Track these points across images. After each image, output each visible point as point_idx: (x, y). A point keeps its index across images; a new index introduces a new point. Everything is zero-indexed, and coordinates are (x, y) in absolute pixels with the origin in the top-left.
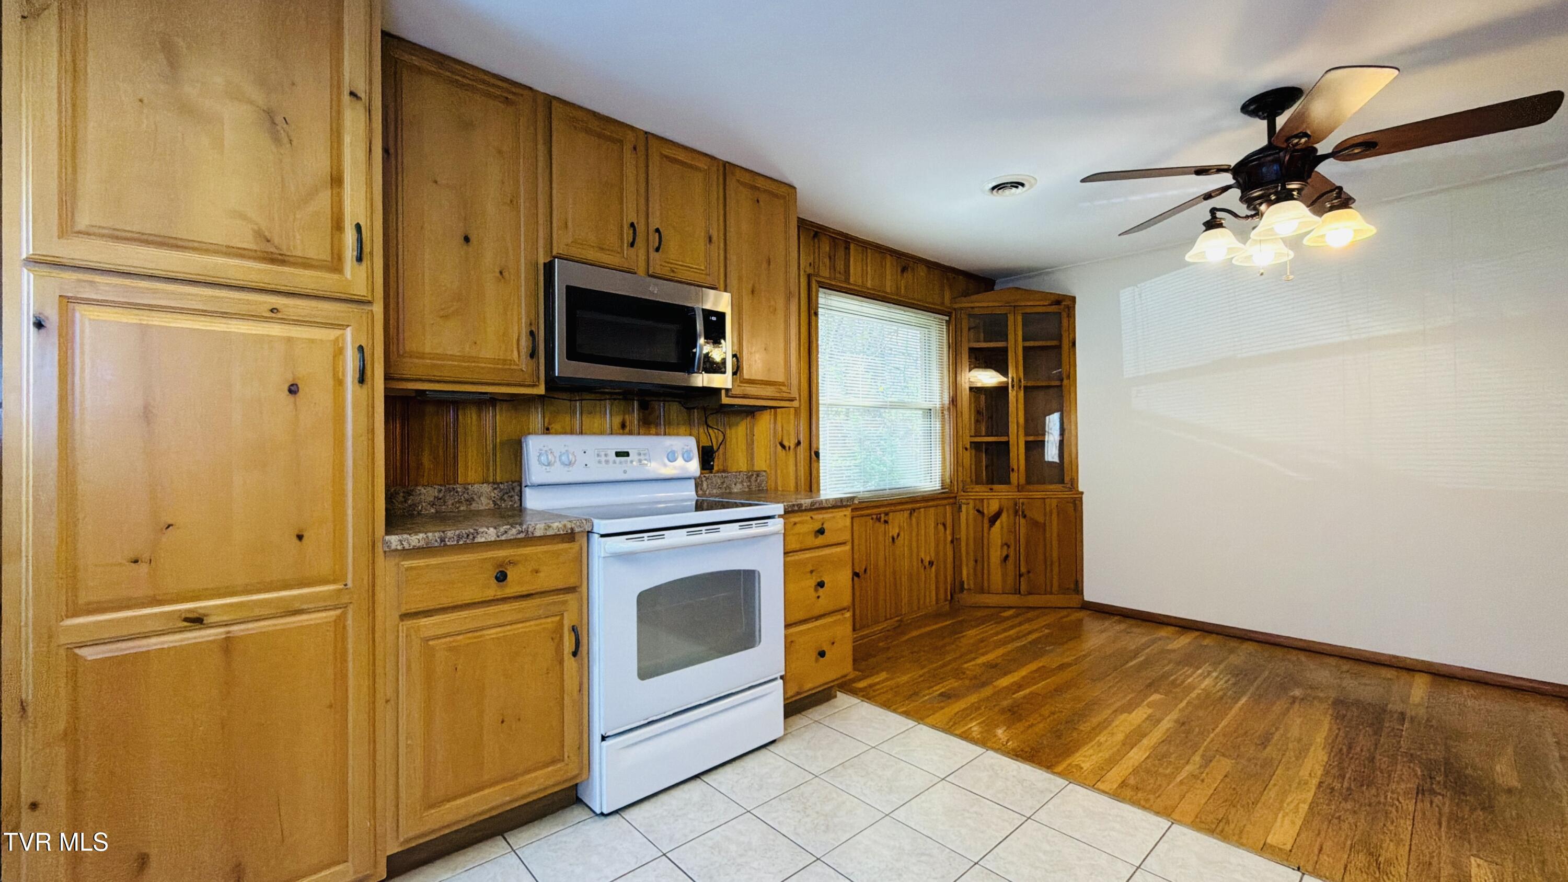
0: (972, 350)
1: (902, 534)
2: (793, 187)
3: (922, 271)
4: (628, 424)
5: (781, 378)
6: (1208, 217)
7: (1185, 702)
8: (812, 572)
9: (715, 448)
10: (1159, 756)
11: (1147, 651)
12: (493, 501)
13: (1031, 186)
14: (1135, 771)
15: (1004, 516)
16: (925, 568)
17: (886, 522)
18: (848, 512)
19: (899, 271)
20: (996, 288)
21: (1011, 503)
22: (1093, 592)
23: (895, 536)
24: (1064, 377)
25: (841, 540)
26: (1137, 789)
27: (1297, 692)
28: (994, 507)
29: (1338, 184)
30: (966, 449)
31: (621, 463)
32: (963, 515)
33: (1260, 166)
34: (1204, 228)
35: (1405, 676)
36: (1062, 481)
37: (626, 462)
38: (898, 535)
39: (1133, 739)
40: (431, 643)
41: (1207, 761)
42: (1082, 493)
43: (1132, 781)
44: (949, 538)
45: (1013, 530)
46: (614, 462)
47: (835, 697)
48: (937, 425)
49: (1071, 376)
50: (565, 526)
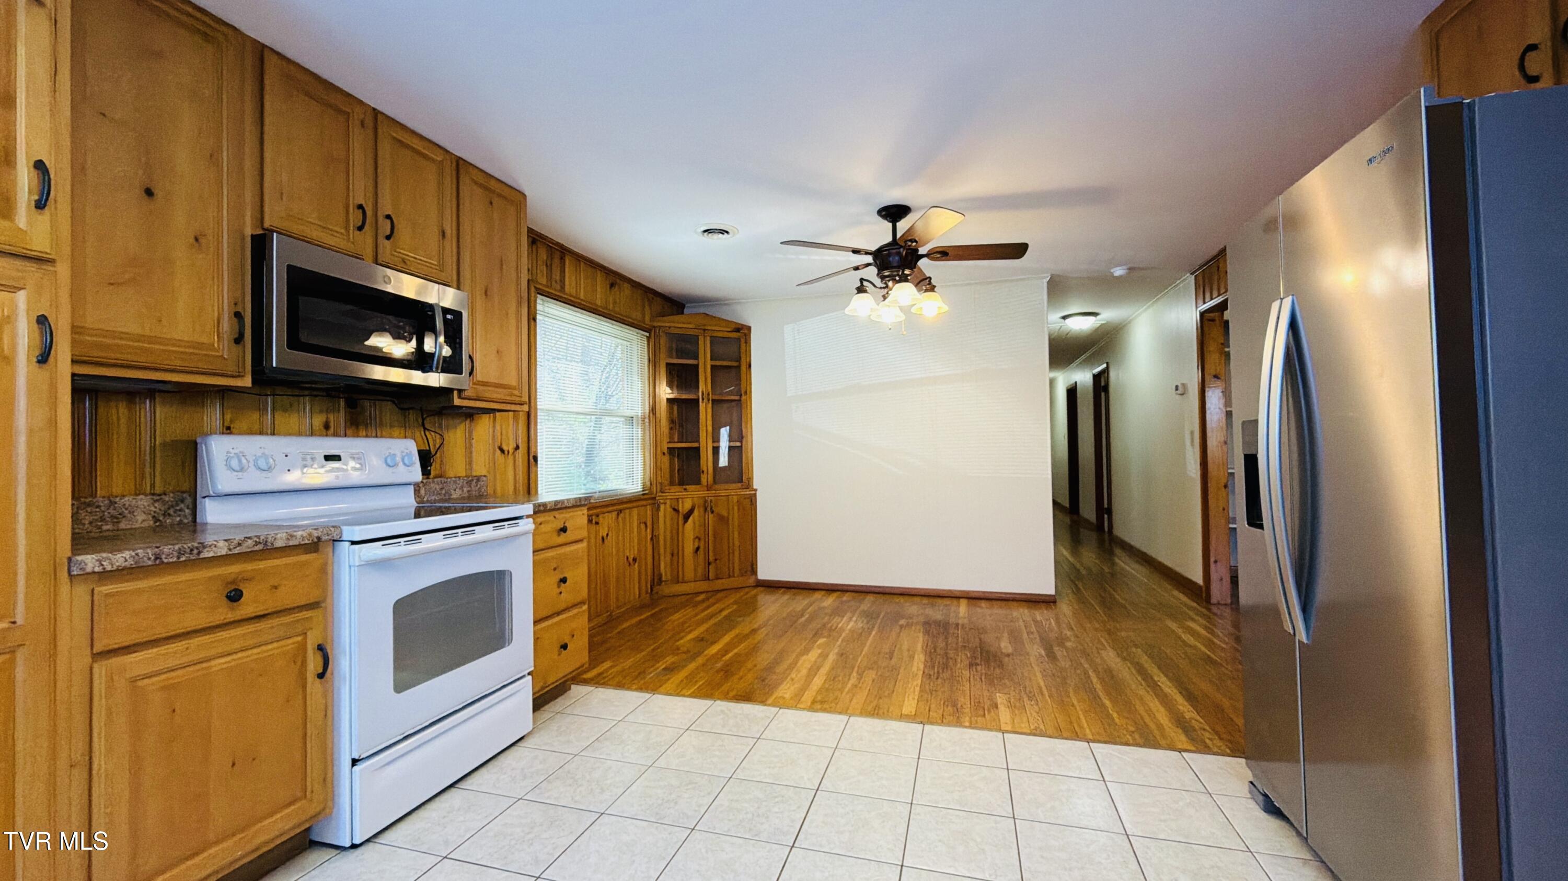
0: (668, 365)
1: (610, 534)
2: (524, 196)
3: (627, 289)
4: (332, 424)
5: (514, 383)
6: (859, 284)
7: (840, 640)
8: (555, 569)
9: (433, 451)
10: (832, 677)
11: (809, 610)
12: (154, 517)
13: (734, 234)
14: (819, 691)
15: (696, 513)
16: (630, 564)
17: (597, 523)
18: (585, 510)
19: (608, 286)
20: (686, 311)
21: (702, 501)
22: (764, 574)
23: (605, 535)
24: (743, 393)
25: (579, 537)
26: (822, 702)
27: (902, 622)
28: (688, 505)
29: (928, 276)
30: (664, 454)
31: (333, 467)
32: (661, 514)
33: (889, 255)
34: (856, 292)
35: (955, 602)
36: (741, 481)
37: (339, 466)
38: (607, 535)
39: (814, 671)
40: (140, 683)
41: (860, 675)
42: (756, 490)
43: (819, 698)
44: (649, 537)
45: (705, 525)
46: (325, 467)
47: (570, 689)
48: (638, 432)
49: (748, 392)
50: (310, 535)
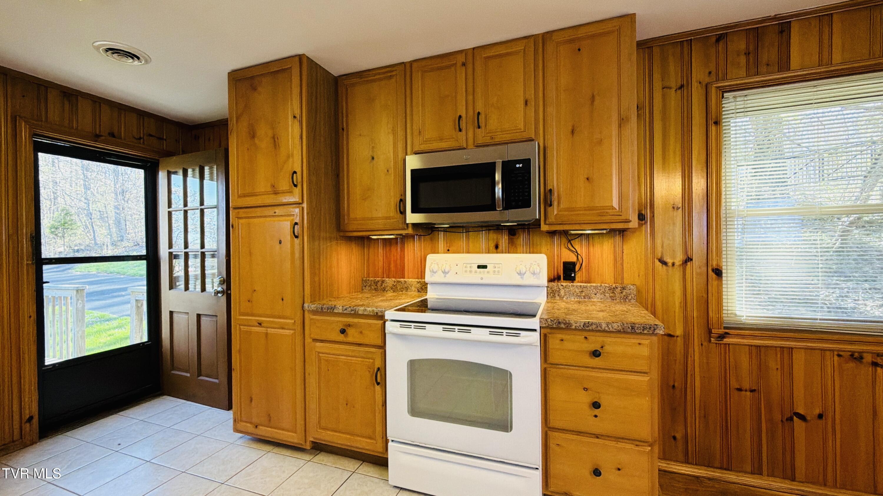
4: (500, 246)
8: (583, 390)
25: (630, 367)
31: (480, 272)
37: (484, 272)
40: (321, 355)
46: (476, 272)
